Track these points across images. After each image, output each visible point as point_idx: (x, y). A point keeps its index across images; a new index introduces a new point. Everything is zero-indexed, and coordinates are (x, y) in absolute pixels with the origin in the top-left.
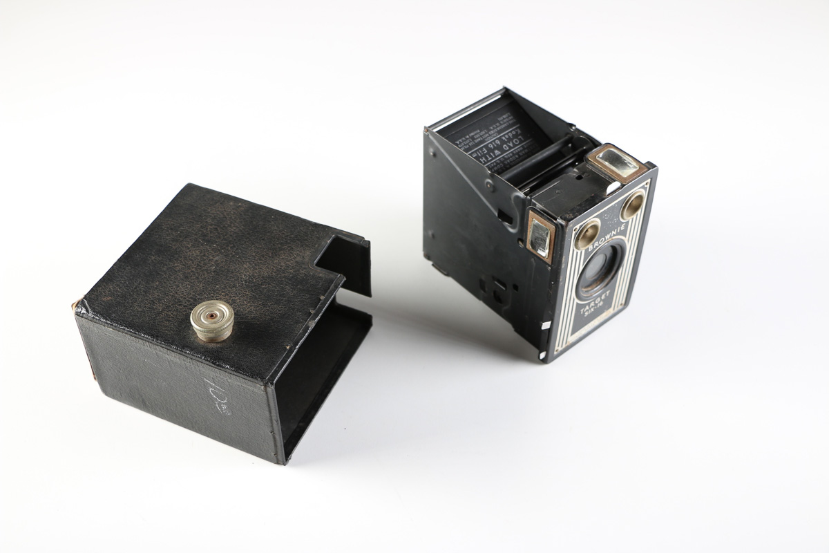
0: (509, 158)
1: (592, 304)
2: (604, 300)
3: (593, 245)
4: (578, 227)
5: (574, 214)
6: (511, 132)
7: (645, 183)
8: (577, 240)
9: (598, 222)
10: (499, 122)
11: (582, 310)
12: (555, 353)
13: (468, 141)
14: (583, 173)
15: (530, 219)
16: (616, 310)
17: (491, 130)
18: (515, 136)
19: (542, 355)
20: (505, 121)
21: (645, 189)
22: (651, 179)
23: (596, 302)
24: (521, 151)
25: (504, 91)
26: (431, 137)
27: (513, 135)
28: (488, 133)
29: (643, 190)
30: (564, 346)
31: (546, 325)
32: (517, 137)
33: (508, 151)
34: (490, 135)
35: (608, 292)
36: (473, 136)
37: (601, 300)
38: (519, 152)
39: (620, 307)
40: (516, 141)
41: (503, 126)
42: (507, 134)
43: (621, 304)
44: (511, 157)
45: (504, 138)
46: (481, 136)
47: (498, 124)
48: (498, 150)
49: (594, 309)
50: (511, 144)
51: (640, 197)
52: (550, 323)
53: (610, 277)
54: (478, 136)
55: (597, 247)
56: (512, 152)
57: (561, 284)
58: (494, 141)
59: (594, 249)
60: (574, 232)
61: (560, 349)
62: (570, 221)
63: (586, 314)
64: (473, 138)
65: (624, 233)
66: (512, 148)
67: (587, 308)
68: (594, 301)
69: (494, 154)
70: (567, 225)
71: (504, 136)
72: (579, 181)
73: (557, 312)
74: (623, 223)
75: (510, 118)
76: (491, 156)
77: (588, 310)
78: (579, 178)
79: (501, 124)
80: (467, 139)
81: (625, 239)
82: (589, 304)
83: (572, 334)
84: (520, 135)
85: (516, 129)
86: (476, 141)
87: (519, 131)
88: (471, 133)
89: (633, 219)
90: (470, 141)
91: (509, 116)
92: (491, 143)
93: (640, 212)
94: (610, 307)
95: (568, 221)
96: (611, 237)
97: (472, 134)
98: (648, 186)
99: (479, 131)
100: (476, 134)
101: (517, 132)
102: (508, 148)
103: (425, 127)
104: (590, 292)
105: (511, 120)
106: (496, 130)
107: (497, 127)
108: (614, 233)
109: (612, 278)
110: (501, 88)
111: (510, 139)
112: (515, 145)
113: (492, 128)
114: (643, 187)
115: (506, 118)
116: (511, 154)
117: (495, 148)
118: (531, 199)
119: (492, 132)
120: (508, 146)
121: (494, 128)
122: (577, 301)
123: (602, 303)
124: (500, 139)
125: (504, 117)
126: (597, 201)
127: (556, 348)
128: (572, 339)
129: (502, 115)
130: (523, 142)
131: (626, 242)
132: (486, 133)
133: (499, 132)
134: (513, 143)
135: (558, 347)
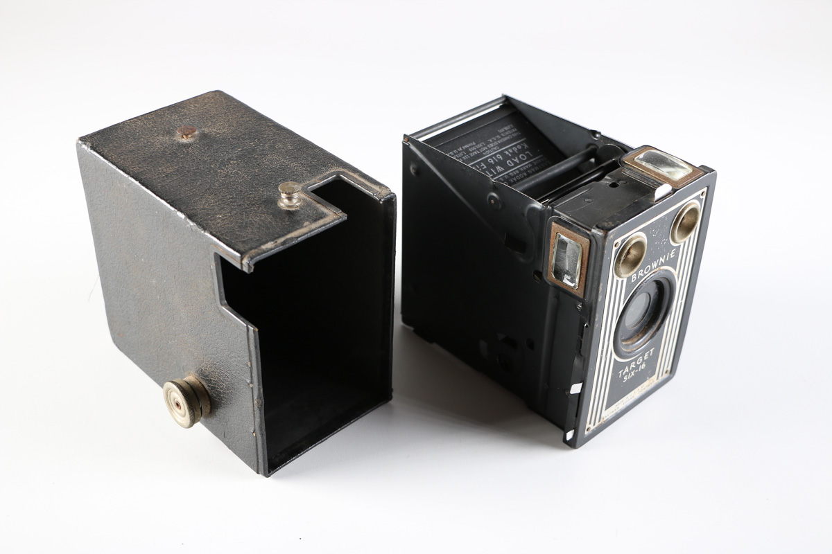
0: (515, 176)
1: (633, 365)
2: (646, 361)
3: (637, 273)
4: (619, 240)
5: (614, 222)
6: (515, 146)
7: (700, 192)
8: (618, 260)
9: (643, 237)
10: (499, 134)
11: (620, 372)
12: (586, 433)
13: (461, 154)
14: (619, 180)
15: (553, 234)
16: (661, 379)
17: (490, 143)
18: (521, 151)
19: (570, 435)
20: (507, 133)
21: (700, 201)
22: (708, 187)
23: (638, 363)
24: (529, 168)
25: (503, 99)
26: (412, 147)
27: (518, 150)
28: (486, 146)
29: (696, 201)
30: (597, 424)
31: (576, 389)
32: (524, 153)
33: (513, 167)
34: (489, 149)
35: (651, 350)
36: (467, 149)
37: (643, 361)
38: (527, 169)
39: (665, 376)
40: (523, 157)
41: (505, 139)
42: (511, 148)
43: (666, 372)
44: (518, 174)
45: (507, 153)
46: (478, 149)
47: (498, 136)
48: (500, 166)
49: (635, 373)
50: (516, 160)
51: (694, 212)
52: (581, 384)
53: (655, 328)
54: (474, 148)
55: (641, 277)
56: (518, 169)
57: (597, 326)
58: (495, 155)
59: (637, 281)
60: (614, 249)
61: (592, 427)
62: (610, 230)
63: (625, 378)
64: (467, 151)
65: (672, 262)
66: (519, 164)
67: (627, 370)
68: (635, 360)
69: (496, 171)
70: (605, 237)
71: (507, 150)
72: (614, 189)
73: (590, 369)
74: (674, 247)
75: (513, 130)
76: (491, 173)
77: (627, 374)
78: (614, 185)
79: (502, 137)
80: (459, 152)
81: (675, 273)
82: (628, 364)
83: (606, 409)
84: (527, 150)
85: (522, 142)
86: (472, 155)
87: (526, 146)
88: (464, 145)
89: (685, 243)
90: (464, 155)
91: (512, 129)
92: (491, 157)
93: (694, 235)
94: (653, 374)
95: (607, 230)
96: (658, 266)
97: (466, 146)
98: (704, 197)
99: (474, 143)
100: (470, 147)
101: (523, 147)
102: (513, 165)
103: (405, 136)
104: (631, 346)
105: (514, 133)
106: (496, 143)
107: (498, 139)
108: (662, 260)
109: (658, 329)
110: (500, 96)
111: (514, 155)
112: (522, 162)
113: (491, 140)
114: (698, 198)
115: (507, 131)
116: (517, 172)
117: (496, 164)
118: (553, 208)
119: (492, 145)
120: (513, 161)
121: (494, 141)
122: (614, 356)
123: (644, 365)
124: (501, 153)
125: (506, 128)
126: (644, 208)
127: (587, 426)
128: (608, 414)
129: (502, 127)
130: (532, 158)
131: (676, 277)
132: (484, 146)
133: (501, 146)
134: (519, 158)
135: (590, 425)
